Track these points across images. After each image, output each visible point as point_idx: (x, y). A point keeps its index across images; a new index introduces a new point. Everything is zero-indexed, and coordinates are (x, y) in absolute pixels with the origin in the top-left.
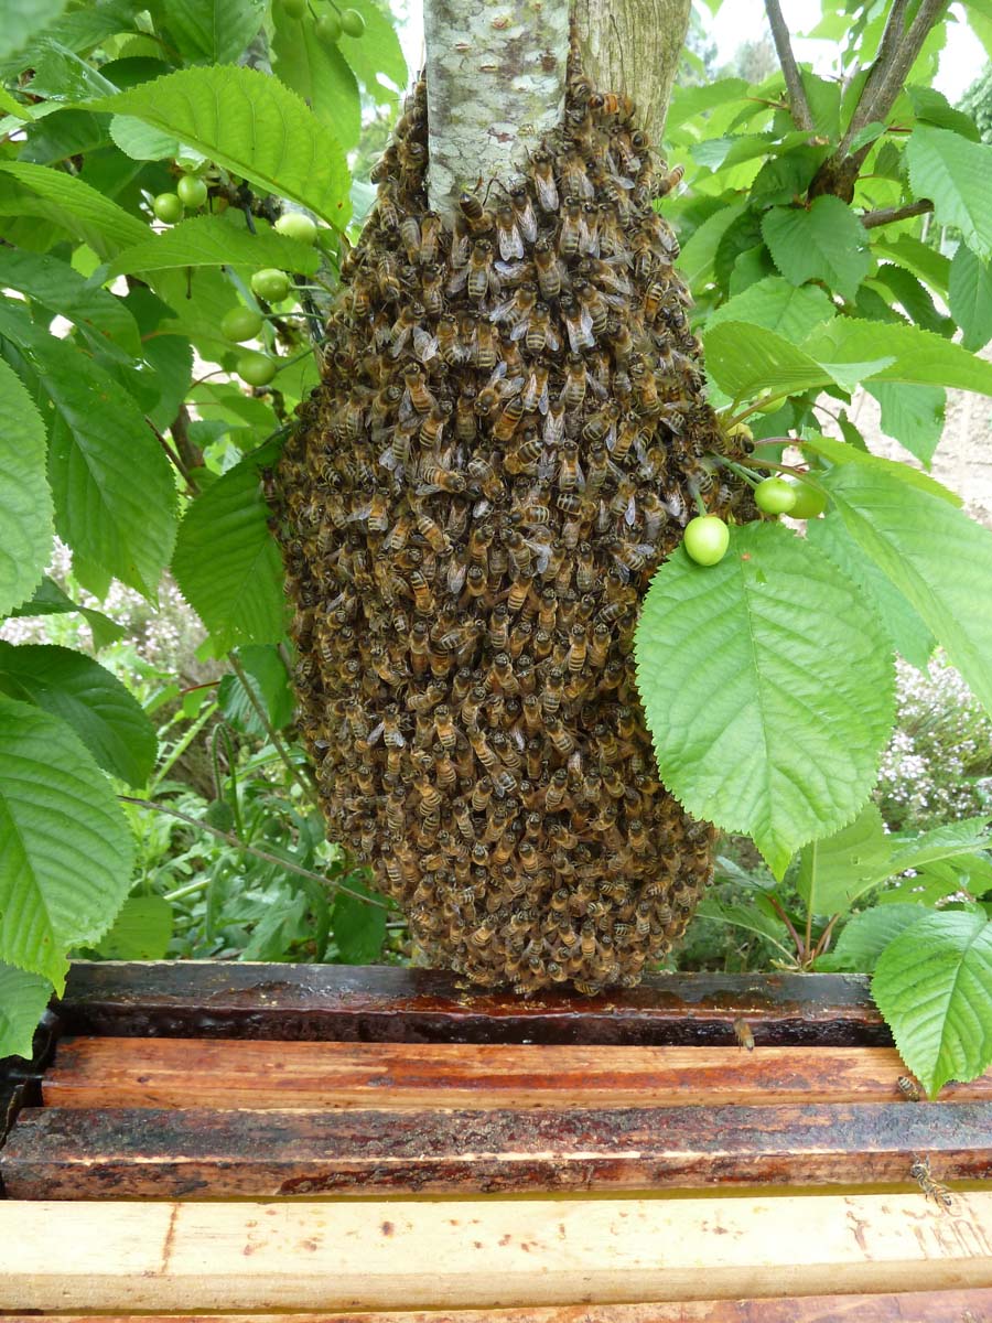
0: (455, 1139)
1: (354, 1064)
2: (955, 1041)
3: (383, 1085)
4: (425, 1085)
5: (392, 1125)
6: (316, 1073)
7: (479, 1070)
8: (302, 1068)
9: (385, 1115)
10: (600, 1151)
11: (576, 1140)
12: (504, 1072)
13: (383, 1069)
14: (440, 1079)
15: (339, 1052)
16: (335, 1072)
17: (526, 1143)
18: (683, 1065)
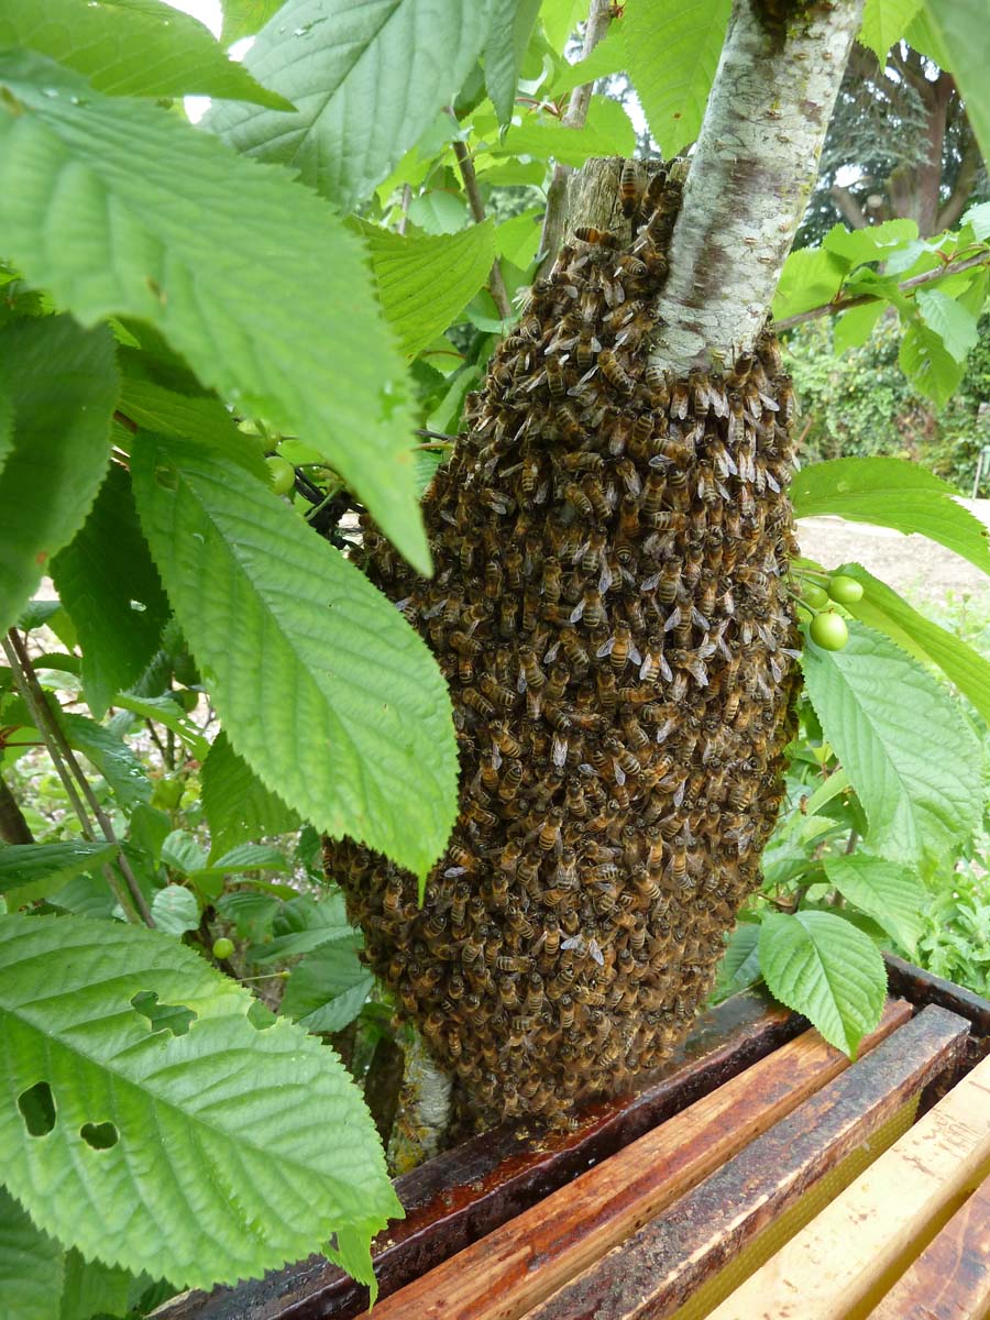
0: (650, 1268)
1: (500, 1260)
2: (848, 1007)
3: (543, 1262)
4: (571, 1242)
5: (593, 1290)
6: (478, 1289)
7: (597, 1203)
8: (462, 1292)
9: (579, 1285)
10: (744, 1210)
11: (721, 1212)
12: (613, 1193)
13: (527, 1249)
14: (577, 1227)
15: (476, 1258)
16: (493, 1277)
17: (696, 1236)
18: (712, 1116)
